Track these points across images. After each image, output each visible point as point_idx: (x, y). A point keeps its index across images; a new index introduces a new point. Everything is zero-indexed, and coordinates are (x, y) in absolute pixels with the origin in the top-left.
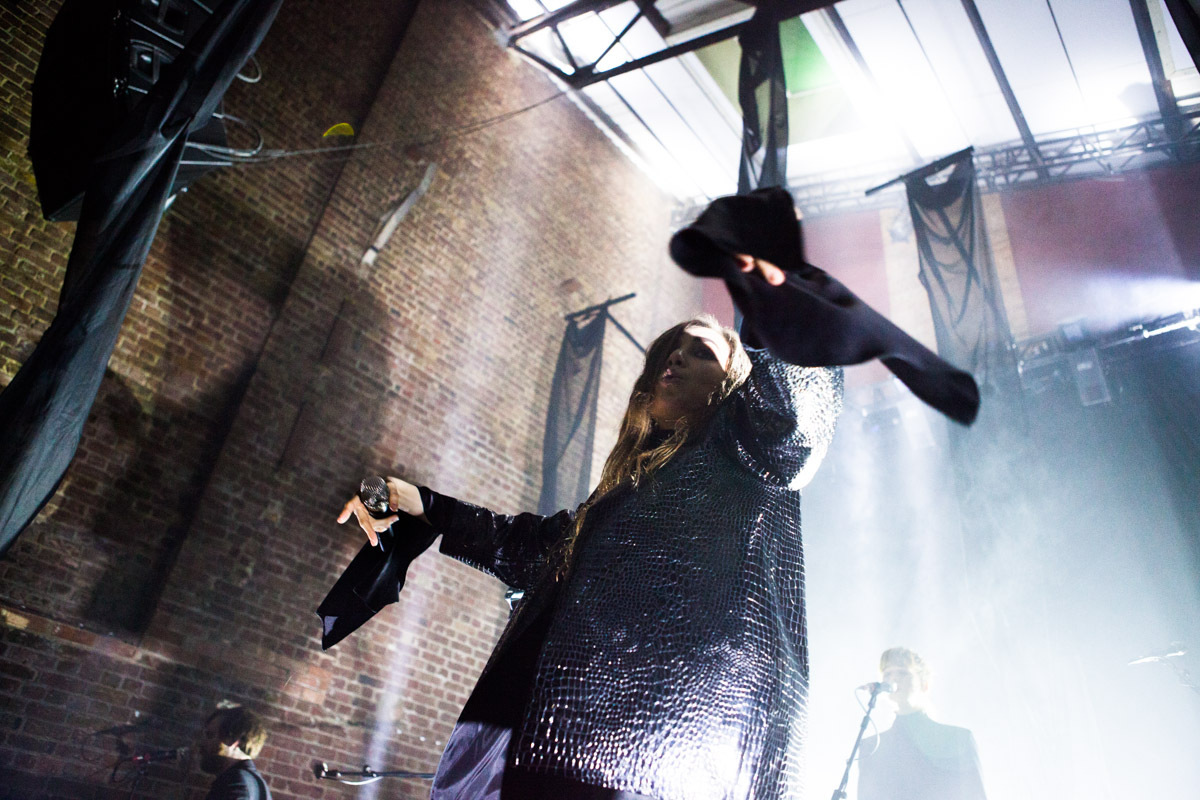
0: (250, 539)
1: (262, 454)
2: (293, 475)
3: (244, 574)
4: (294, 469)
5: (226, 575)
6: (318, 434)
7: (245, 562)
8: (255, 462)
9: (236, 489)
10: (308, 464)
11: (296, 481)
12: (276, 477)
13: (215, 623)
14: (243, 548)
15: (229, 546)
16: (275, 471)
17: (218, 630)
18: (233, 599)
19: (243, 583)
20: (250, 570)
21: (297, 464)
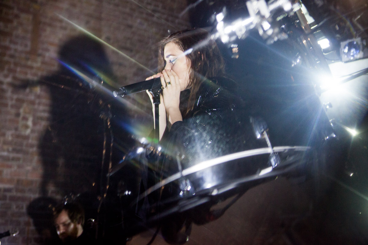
0: (25, 105)
1: (16, 50)
2: (39, 59)
3: (27, 127)
4: (39, 55)
5: (16, 129)
6: (48, 29)
7: (25, 119)
8: (12, 56)
9: (6, 76)
10: (47, 50)
11: (43, 63)
12: (29, 63)
13: (18, 159)
14: (21, 111)
15: (13, 111)
16: (27, 59)
17: (21, 162)
18: (25, 143)
19: (28, 132)
20: (30, 123)
21: (40, 51)
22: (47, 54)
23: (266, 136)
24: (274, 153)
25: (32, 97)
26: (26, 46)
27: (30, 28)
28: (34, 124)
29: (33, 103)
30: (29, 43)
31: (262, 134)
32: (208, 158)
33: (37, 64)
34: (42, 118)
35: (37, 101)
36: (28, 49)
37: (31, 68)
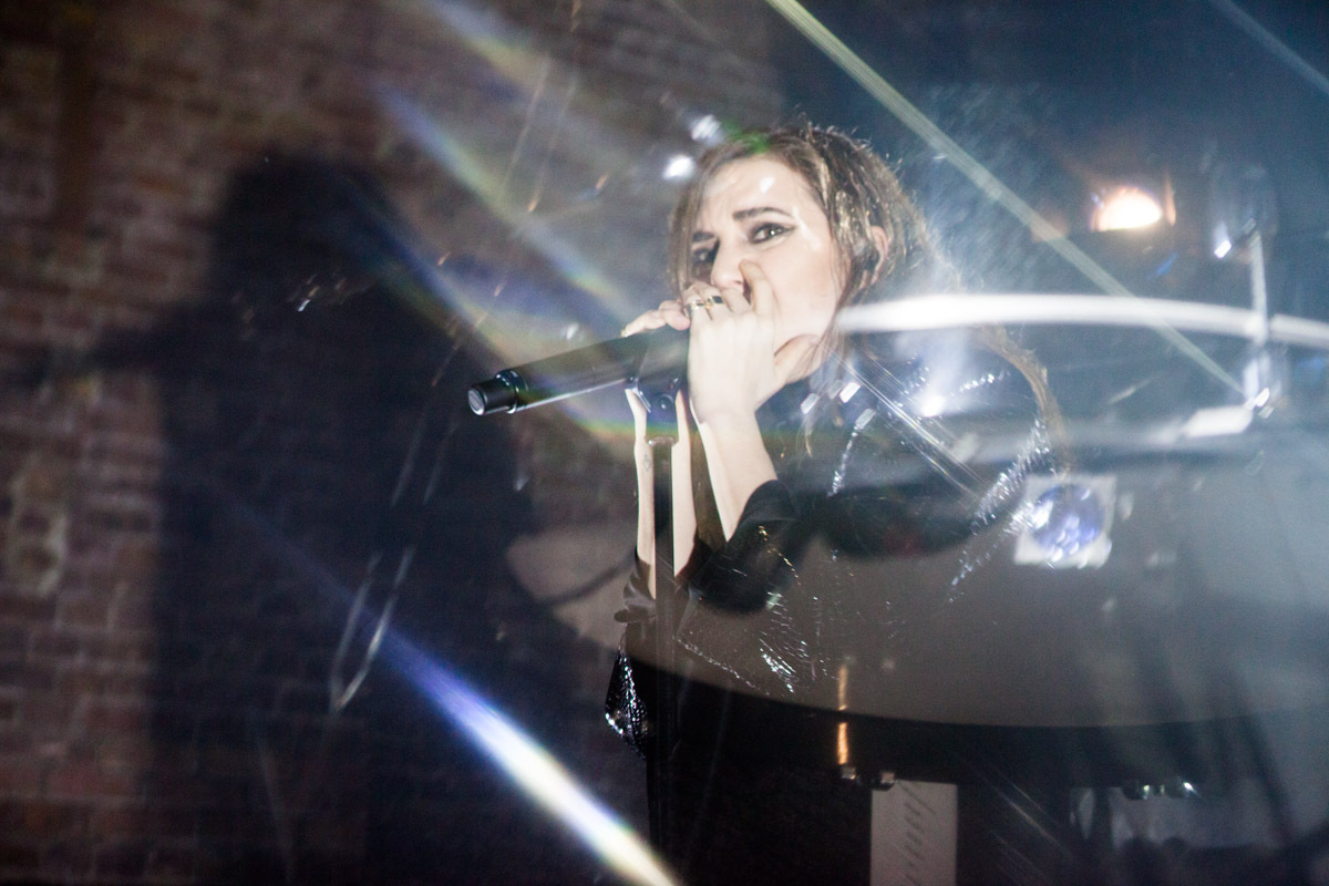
0: (33, 460)
2: (97, 252)
3: (42, 560)
4: (96, 233)
6: (135, 117)
7: (36, 523)
10: (131, 209)
11: (115, 267)
12: (51, 269)
14: (17, 487)
16: (41, 252)
17: (16, 722)
18: (35, 631)
19: (49, 581)
20: (56, 542)
21: (98, 216)
22: (132, 230)
23: (1256, 257)
24: (1272, 346)
25: (66, 425)
26: (34, 191)
27: (50, 110)
28: (78, 544)
29: (68, 450)
30: (47, 181)
31: (1240, 242)
32: (971, 285)
33: (87, 272)
34: (112, 521)
35: (89, 442)
36: (44, 206)
37: (60, 290)
